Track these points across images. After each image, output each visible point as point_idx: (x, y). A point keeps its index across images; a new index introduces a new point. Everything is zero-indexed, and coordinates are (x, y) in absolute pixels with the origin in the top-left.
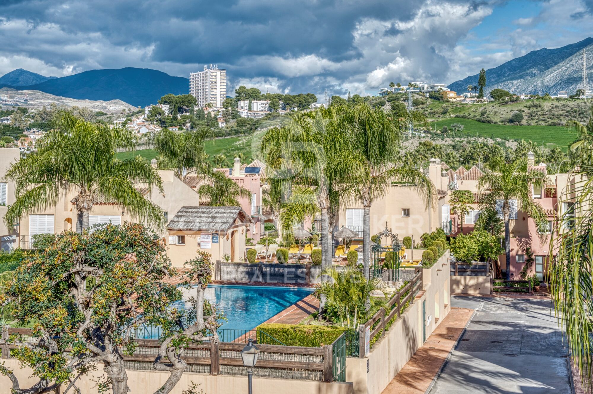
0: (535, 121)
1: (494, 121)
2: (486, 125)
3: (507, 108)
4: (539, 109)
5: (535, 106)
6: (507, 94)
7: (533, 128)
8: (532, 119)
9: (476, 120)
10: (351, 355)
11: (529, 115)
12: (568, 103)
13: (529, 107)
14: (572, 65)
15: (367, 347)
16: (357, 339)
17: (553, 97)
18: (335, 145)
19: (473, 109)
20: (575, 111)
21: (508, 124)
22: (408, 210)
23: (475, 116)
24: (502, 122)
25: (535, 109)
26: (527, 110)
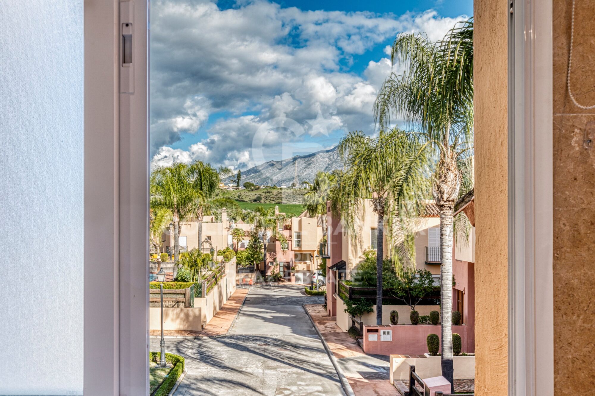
0: (269, 201)
1: (246, 201)
2: (241, 203)
3: (253, 193)
4: (271, 194)
5: (269, 192)
6: (253, 185)
7: (267, 205)
8: (267, 200)
9: (235, 200)
10: (197, 297)
11: (265, 197)
12: (287, 191)
13: (265, 193)
14: (288, 171)
15: (205, 292)
16: (201, 288)
17: (278, 187)
18: (183, 186)
19: (234, 193)
20: (291, 196)
21: (253, 202)
22: (210, 237)
23: (235, 198)
24: (250, 201)
25: (268, 194)
26: (264, 194)
